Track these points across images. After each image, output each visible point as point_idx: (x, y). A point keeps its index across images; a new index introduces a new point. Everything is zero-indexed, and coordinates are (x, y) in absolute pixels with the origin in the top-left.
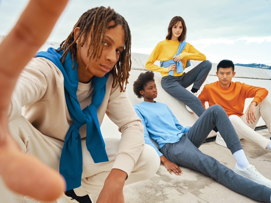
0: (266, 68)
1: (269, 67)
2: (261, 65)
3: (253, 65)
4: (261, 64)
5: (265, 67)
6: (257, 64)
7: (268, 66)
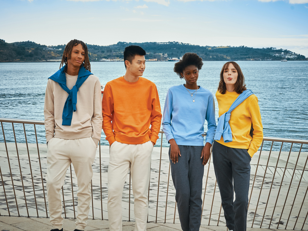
0: (292, 57)
1: (297, 56)
2: (283, 51)
3: (270, 52)
4: (284, 49)
5: (291, 55)
6: (277, 49)
7: (294, 53)
